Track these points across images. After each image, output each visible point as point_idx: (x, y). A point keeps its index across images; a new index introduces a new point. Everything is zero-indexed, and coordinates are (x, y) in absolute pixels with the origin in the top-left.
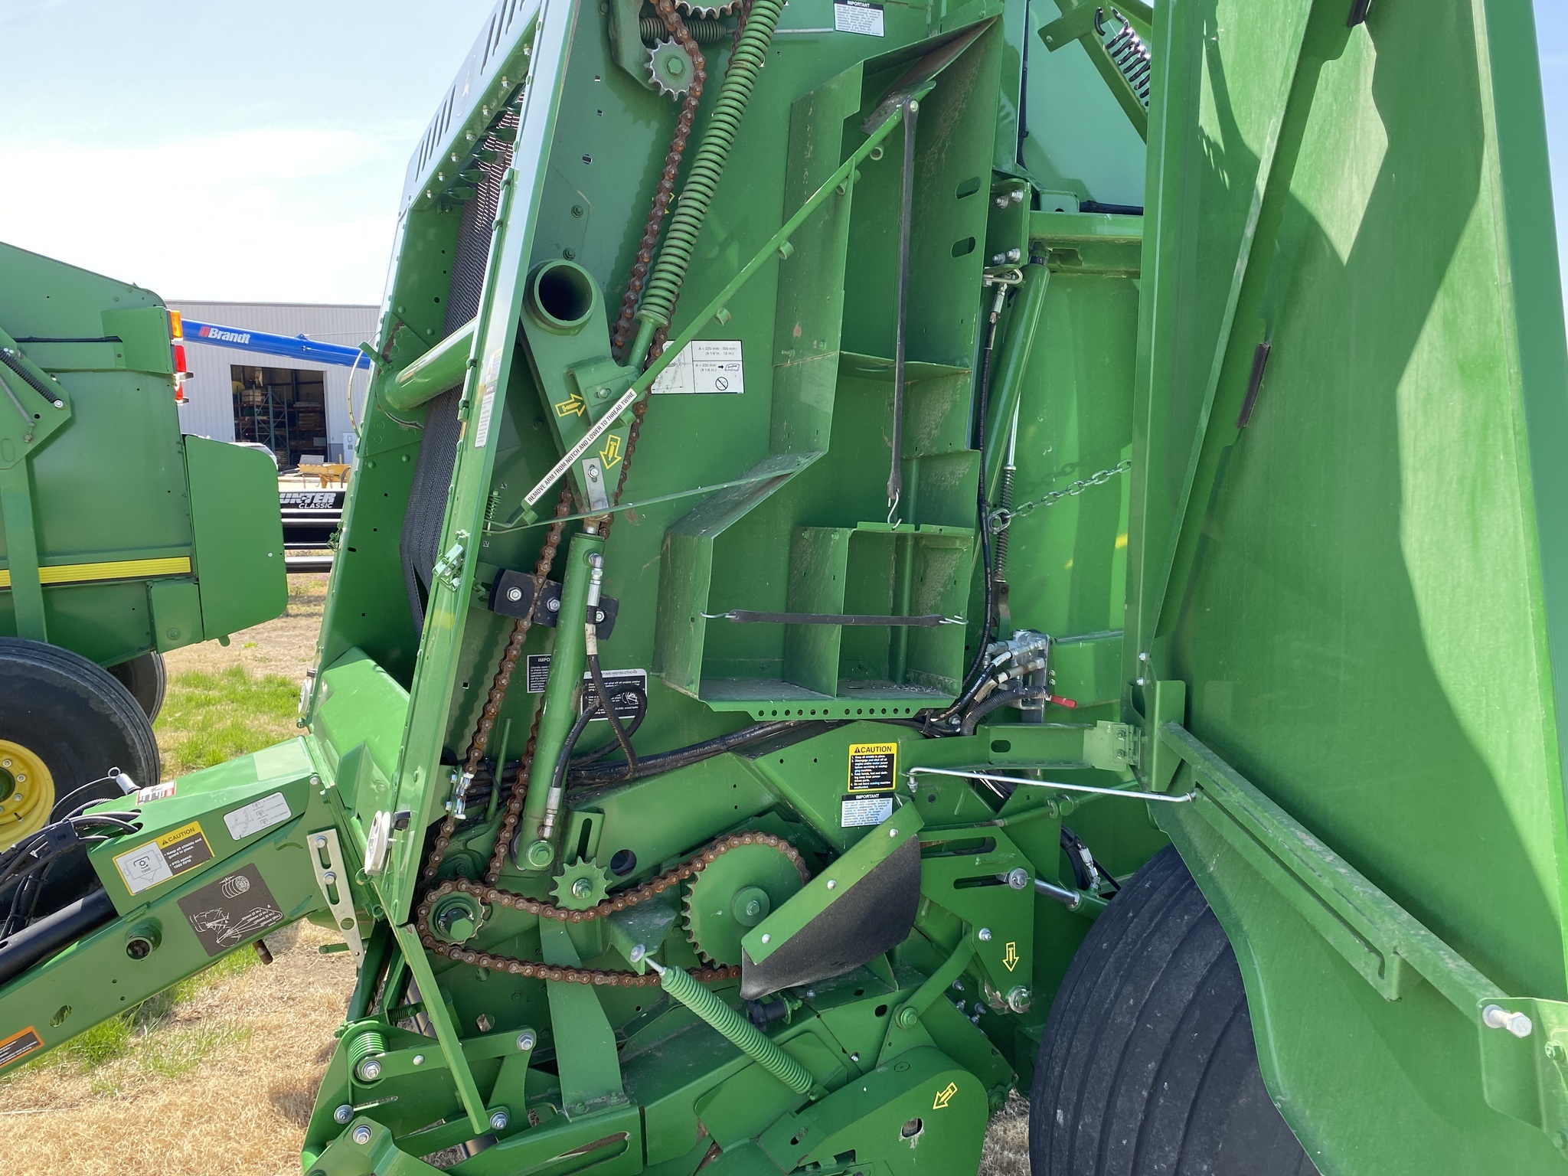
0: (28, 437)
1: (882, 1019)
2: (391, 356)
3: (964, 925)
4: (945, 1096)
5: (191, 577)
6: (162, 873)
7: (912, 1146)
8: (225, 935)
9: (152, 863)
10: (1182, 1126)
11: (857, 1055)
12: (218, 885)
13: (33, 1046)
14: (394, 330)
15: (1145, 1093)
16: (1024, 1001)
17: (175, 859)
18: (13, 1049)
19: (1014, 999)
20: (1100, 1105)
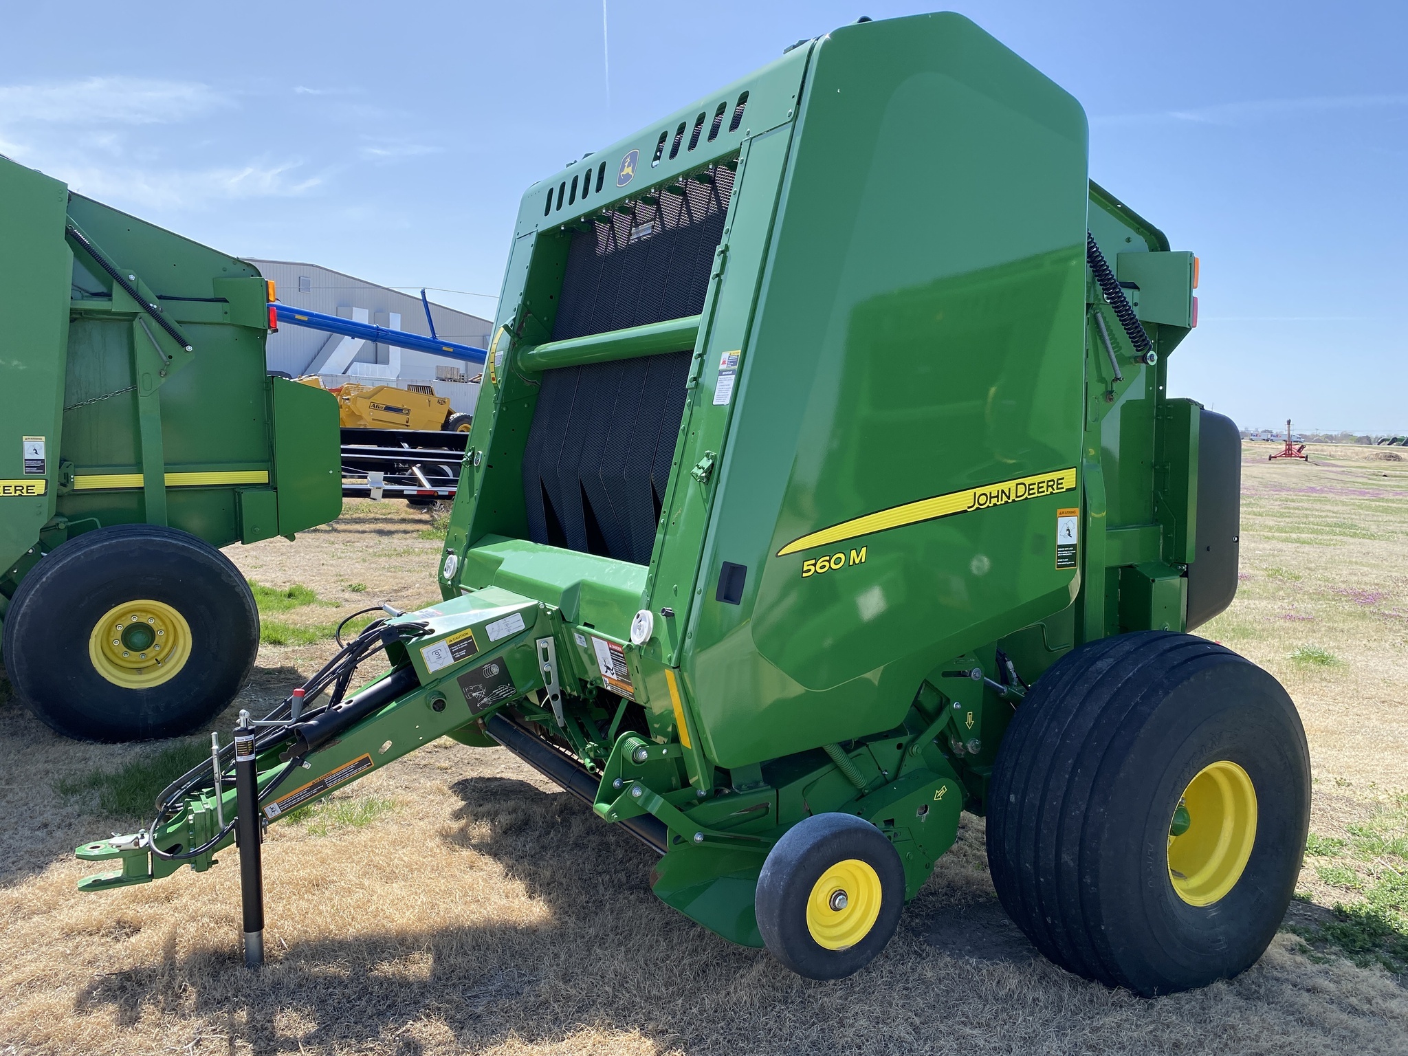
0: (163, 373)
1: (901, 751)
2: (521, 334)
3: (944, 700)
4: (940, 793)
5: (271, 486)
6: (448, 661)
7: (922, 821)
8: (483, 702)
9: (443, 654)
10: (1089, 790)
11: (886, 771)
12: (481, 668)
13: (368, 766)
14: (524, 317)
15: (1067, 776)
16: (977, 746)
17: (456, 652)
18: (357, 767)
19: (972, 746)
20: (1039, 786)
